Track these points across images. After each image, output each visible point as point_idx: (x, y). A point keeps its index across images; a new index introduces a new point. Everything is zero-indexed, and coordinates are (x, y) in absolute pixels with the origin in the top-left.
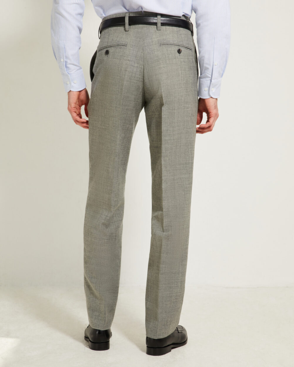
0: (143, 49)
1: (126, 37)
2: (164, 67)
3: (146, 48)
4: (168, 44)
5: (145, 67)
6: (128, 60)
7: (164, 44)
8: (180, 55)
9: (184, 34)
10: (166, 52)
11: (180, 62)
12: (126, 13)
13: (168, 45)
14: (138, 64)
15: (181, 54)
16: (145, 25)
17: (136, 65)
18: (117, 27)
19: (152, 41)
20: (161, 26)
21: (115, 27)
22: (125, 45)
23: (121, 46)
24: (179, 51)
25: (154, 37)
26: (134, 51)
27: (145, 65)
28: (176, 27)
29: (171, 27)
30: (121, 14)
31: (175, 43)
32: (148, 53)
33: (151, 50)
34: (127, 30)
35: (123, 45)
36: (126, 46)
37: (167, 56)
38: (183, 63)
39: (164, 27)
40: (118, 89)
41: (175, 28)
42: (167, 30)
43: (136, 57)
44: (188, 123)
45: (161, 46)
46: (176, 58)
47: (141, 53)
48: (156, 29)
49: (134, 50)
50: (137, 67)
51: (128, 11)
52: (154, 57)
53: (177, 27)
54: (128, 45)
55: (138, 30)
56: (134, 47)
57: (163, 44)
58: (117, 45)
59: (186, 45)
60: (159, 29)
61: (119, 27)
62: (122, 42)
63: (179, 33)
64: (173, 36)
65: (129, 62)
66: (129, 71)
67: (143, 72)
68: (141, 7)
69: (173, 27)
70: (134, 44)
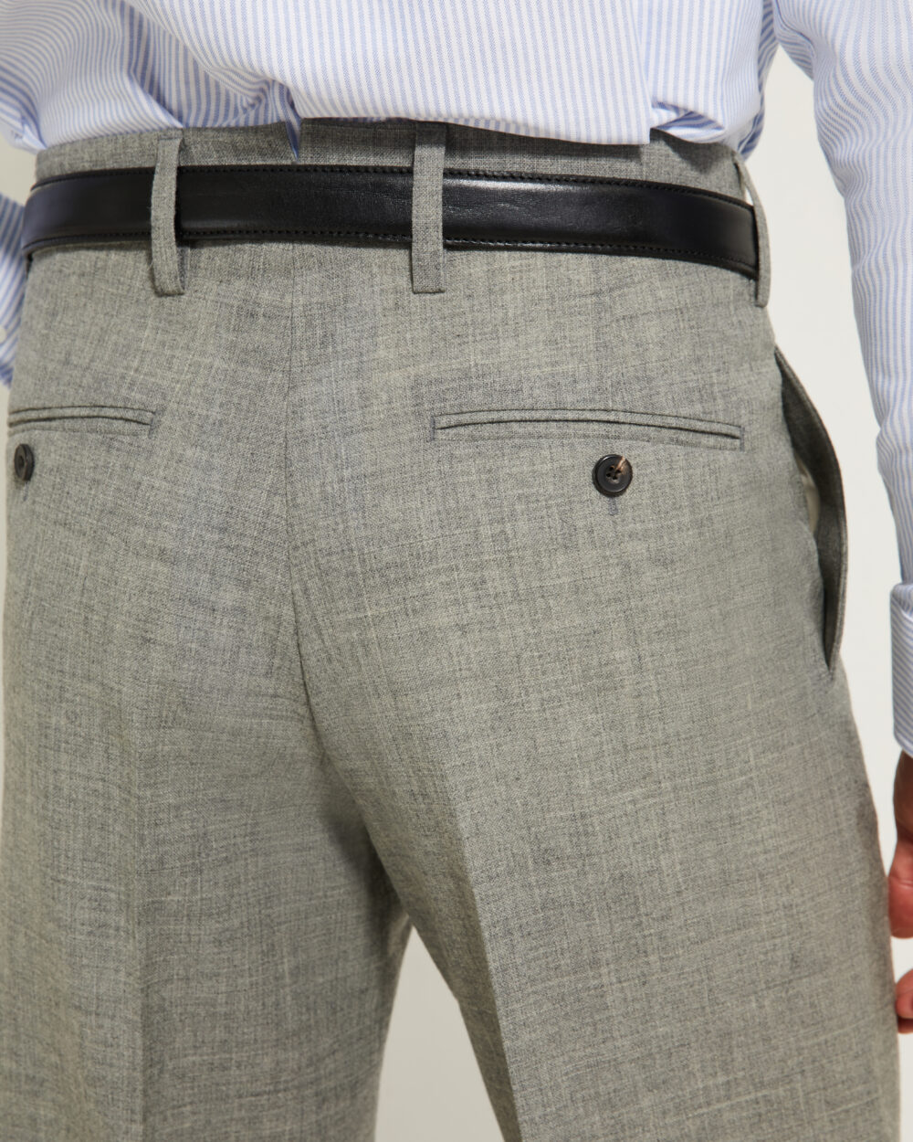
0: (285, 463)
1: (163, 344)
2: (463, 629)
3: (311, 450)
4: (505, 416)
5: (305, 617)
6: (163, 551)
7: (465, 418)
8: (614, 512)
9: (659, 313)
10: (481, 495)
11: (616, 572)
12: (164, 134)
13: (502, 430)
14: (246, 586)
15: (628, 497)
16: (309, 248)
17: (229, 596)
18: (102, 254)
19: (362, 392)
20: (444, 256)
21: (92, 255)
22: (145, 421)
23: (117, 424)
24: (610, 477)
25: (382, 353)
26: (216, 476)
27: (302, 602)
28: (586, 258)
29: (539, 259)
30: (125, 146)
31: (569, 399)
32: (325, 498)
33: (347, 473)
34: (171, 287)
35: (130, 415)
36: (152, 427)
37: (485, 531)
38: (649, 576)
39: (475, 264)
40: (100, 786)
41: (579, 268)
42: (503, 292)
43: (223, 530)
44: (766, 1040)
45: (440, 435)
46: (582, 538)
47: (273, 492)
48: (403, 282)
49: (210, 467)
50: (243, 611)
51: (180, 119)
52: (369, 541)
53: (595, 252)
54: (166, 420)
55: (253, 292)
56: (214, 441)
57: (454, 420)
58: (84, 412)
59: (684, 411)
60: (432, 286)
61: (114, 257)
62: (124, 392)
63: (619, 312)
64: (558, 335)
65: (164, 569)
66: (168, 647)
67: (293, 650)
68: (282, 86)
69: (563, 257)
70: (215, 413)
